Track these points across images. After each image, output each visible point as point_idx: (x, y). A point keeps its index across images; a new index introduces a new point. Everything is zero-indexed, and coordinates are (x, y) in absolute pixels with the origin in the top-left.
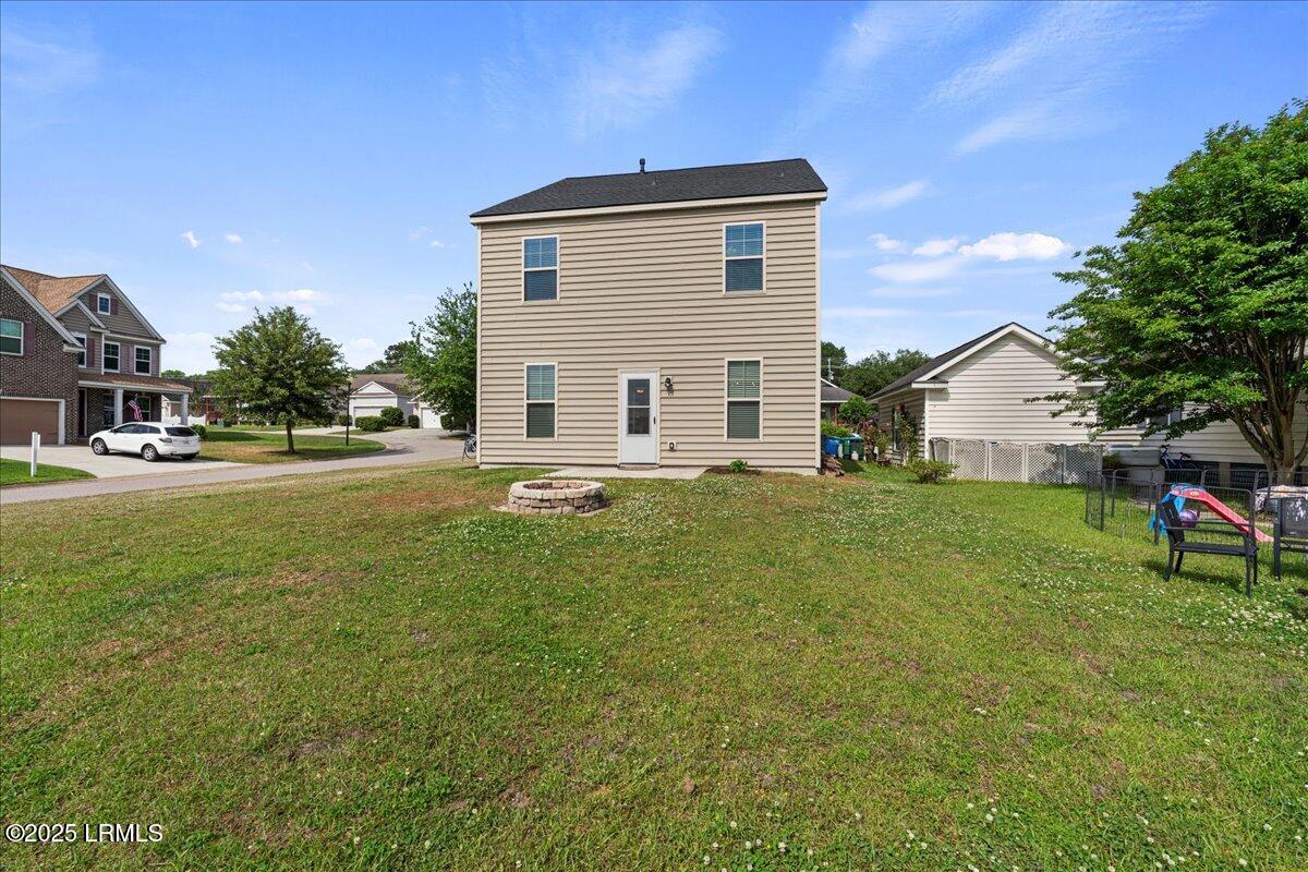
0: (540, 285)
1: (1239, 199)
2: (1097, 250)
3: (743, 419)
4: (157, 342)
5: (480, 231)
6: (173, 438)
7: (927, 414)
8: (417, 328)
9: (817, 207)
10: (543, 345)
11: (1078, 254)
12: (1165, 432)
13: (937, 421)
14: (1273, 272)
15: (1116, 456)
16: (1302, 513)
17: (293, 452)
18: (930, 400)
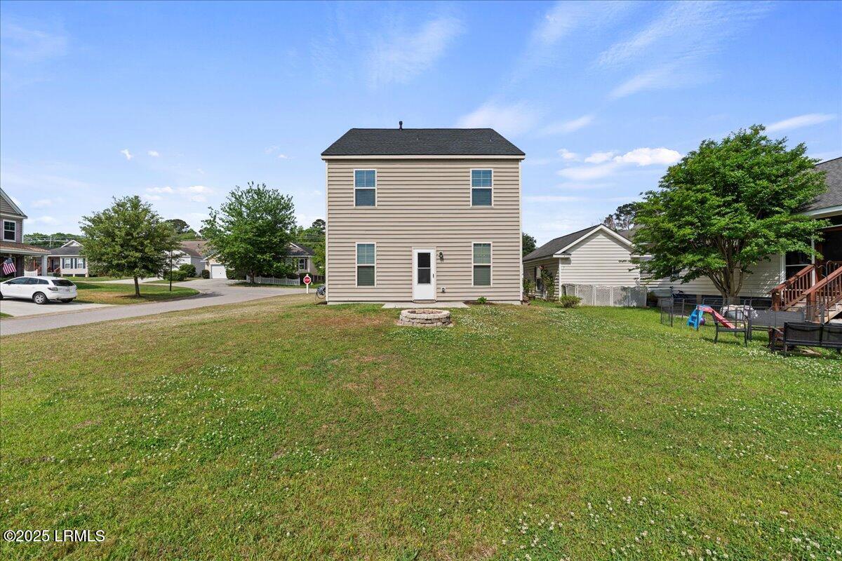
0: (365, 197)
1: (714, 176)
2: (651, 193)
3: (482, 275)
4: (21, 217)
5: (327, 164)
6: (58, 287)
7: (560, 271)
8: (213, 211)
9: (520, 163)
10: (367, 232)
11: (641, 194)
12: (681, 280)
13: (565, 275)
14: (728, 210)
15: (652, 292)
16: (757, 315)
17: (138, 295)
18: (562, 264)
